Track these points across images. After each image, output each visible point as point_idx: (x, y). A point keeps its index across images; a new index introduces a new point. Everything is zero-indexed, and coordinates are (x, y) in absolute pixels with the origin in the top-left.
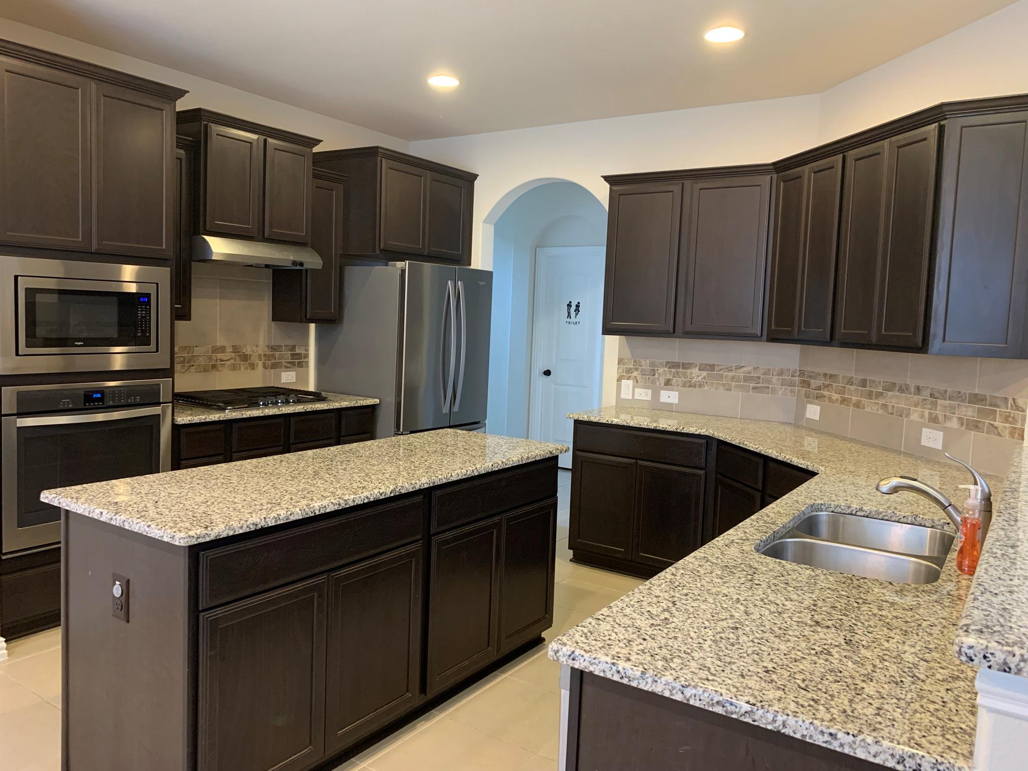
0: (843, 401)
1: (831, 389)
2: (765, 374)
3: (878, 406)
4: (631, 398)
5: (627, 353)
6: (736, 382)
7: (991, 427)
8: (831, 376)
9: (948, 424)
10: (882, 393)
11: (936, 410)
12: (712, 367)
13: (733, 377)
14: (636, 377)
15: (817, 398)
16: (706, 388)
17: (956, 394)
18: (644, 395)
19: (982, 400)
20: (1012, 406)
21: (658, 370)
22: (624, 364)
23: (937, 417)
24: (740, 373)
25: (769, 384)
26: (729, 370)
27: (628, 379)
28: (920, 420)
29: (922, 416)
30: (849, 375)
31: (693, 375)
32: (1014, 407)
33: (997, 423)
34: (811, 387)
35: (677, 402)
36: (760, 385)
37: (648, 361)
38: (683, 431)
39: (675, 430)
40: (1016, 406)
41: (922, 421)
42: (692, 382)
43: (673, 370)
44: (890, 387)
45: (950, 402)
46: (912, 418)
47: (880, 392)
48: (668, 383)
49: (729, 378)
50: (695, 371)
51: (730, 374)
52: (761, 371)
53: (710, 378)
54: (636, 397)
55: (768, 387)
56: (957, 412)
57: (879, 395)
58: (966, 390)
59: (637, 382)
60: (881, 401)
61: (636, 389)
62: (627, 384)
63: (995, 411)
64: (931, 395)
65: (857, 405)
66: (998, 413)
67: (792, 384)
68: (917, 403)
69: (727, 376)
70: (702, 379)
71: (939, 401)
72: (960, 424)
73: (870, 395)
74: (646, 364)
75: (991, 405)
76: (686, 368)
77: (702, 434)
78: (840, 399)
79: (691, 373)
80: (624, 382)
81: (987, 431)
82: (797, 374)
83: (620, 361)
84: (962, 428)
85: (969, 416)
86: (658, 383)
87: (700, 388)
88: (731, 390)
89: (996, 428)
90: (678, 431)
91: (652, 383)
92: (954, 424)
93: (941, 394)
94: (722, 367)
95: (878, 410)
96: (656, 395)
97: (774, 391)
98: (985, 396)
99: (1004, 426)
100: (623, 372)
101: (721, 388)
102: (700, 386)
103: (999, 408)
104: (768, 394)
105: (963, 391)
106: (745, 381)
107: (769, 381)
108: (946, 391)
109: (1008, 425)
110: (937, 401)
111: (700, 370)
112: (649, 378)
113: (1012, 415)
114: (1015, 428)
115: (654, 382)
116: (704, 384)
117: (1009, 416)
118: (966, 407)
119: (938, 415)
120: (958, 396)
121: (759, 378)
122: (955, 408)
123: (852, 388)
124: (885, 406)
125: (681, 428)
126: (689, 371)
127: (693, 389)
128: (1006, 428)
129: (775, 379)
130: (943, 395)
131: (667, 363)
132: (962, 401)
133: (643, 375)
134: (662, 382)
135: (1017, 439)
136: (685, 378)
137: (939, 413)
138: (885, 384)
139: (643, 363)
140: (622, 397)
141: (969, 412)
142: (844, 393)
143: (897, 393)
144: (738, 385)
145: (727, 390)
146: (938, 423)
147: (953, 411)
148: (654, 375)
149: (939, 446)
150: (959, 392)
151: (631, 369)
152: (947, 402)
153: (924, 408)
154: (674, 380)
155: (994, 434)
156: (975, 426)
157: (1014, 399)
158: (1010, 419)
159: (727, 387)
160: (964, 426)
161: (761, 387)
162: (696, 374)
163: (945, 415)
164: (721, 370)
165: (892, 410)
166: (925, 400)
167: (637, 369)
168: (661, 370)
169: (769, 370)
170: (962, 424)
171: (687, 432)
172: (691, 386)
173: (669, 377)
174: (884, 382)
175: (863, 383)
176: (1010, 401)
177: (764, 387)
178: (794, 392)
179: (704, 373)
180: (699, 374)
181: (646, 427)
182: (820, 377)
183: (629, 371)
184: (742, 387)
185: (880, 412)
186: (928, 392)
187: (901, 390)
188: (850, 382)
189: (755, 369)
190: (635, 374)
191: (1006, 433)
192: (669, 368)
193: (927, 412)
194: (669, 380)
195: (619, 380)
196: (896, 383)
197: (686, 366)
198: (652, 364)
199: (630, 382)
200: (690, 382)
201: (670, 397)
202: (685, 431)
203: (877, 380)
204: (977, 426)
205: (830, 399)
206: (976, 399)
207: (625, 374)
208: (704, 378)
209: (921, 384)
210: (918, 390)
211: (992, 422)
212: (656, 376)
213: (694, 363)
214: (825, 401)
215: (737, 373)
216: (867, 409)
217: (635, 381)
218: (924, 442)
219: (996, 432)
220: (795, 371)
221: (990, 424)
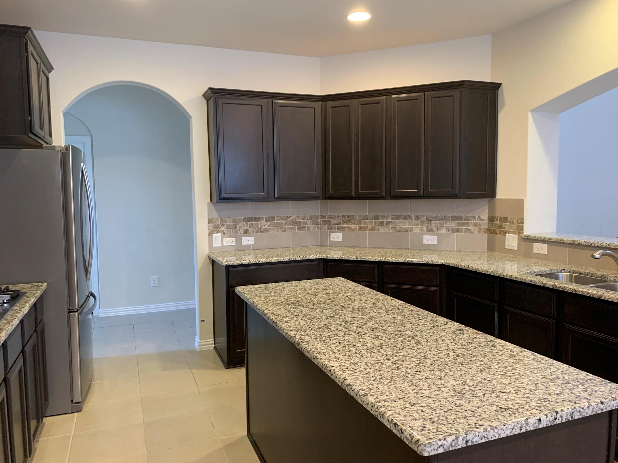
0: (360, 228)
1: (350, 223)
2: (303, 219)
3: (389, 229)
4: (221, 246)
5: (215, 215)
6: (288, 226)
7: (466, 230)
8: (349, 216)
9: (440, 232)
10: (391, 222)
11: (431, 225)
12: (273, 219)
13: (286, 223)
14: (223, 231)
15: (338, 229)
16: (271, 232)
17: (443, 217)
18: (230, 242)
19: (460, 218)
20: (478, 219)
21: (238, 224)
22: (213, 223)
23: (432, 229)
24: (290, 220)
25: (306, 225)
26: (283, 219)
27: (217, 233)
28: (420, 232)
29: (422, 230)
30: (364, 214)
31: (262, 225)
32: (479, 220)
33: (470, 228)
34: (332, 224)
35: (253, 244)
36: (301, 226)
37: (231, 219)
38: (306, 259)
39: (301, 259)
40: (480, 219)
41: (422, 232)
42: (262, 229)
43: (249, 223)
44: (398, 218)
45: (440, 221)
46: (415, 231)
47: (389, 221)
48: (246, 232)
49: (284, 224)
50: (263, 222)
51: (284, 221)
52: (301, 218)
53: (272, 226)
54: (225, 244)
55: (305, 227)
56: (445, 226)
57: (388, 223)
58: (449, 214)
59: (224, 234)
60: (391, 226)
61: (224, 239)
62: (217, 237)
63: (469, 222)
64: (427, 219)
65: (373, 229)
66: (470, 223)
67: (317, 223)
68: (417, 224)
69: (282, 223)
70: (268, 227)
71: (432, 222)
72: (447, 231)
73: (382, 223)
74: (229, 221)
75: (466, 220)
76: (257, 221)
77: (317, 258)
78: (358, 228)
79: (261, 224)
80: (215, 235)
81: (464, 232)
82: (320, 218)
83: (210, 221)
84: (449, 233)
85: (453, 226)
86: (239, 233)
87: (267, 232)
88: (285, 231)
89: (470, 230)
90: (303, 259)
91: (235, 233)
92: (444, 231)
93: (434, 218)
94: (279, 218)
95: (389, 230)
96: (239, 241)
97: (308, 228)
98: (462, 216)
99: (474, 229)
100: (213, 229)
101: (280, 231)
102: (267, 231)
103: (470, 220)
104: (306, 230)
105: (447, 216)
106: (293, 224)
107: (306, 223)
108: (436, 217)
109: (476, 228)
110: (431, 222)
111: (266, 221)
112: (233, 230)
113: (479, 223)
114: (481, 229)
115: (236, 232)
116: (269, 230)
117: (477, 224)
118: (451, 222)
119: (433, 228)
120: (445, 218)
121: (300, 222)
122: (443, 224)
123: (367, 221)
124: (394, 228)
125: (305, 257)
126: (259, 222)
127: (262, 233)
128: (475, 229)
129: (309, 222)
130: (435, 218)
131: (245, 219)
132: (448, 220)
133: (228, 229)
134: (242, 231)
135: (482, 233)
136: (257, 227)
137: (433, 227)
138: (393, 217)
139: (228, 220)
140: (214, 245)
141: (453, 224)
142: (361, 224)
143: (403, 221)
144: (289, 227)
145: (283, 231)
146: (434, 232)
147: (443, 225)
148: (236, 228)
149: (435, 242)
150: (446, 216)
151: (219, 225)
152: (438, 222)
153: (423, 226)
154: (250, 229)
155: (469, 233)
156: (458, 231)
157: (478, 216)
158: (478, 225)
159: (283, 229)
160: (450, 231)
161: (302, 227)
162: (264, 224)
163: (437, 228)
164: (279, 219)
165: (399, 229)
166: (423, 222)
167: (223, 225)
168: (241, 224)
169: (305, 217)
170: (449, 231)
171: (309, 258)
172: (261, 232)
173: (246, 228)
174: (391, 216)
175: (376, 218)
176: (477, 217)
177: (303, 227)
178: (319, 228)
179: (269, 223)
180: (266, 224)
181: (283, 261)
182: (339, 217)
183: (217, 227)
184: (292, 228)
185: (391, 231)
186: (425, 218)
187: (405, 218)
188: (365, 218)
189: (298, 217)
190: (222, 228)
191: (476, 231)
192: (246, 222)
193: (425, 228)
194: (247, 230)
195: (210, 234)
196: (401, 216)
197: (257, 219)
198: (234, 221)
199: (219, 235)
200: (260, 229)
201: (248, 241)
202: (307, 258)
203: (386, 215)
204: (458, 230)
205: (350, 229)
206: (454, 218)
207: (214, 230)
208: (269, 226)
209: (419, 214)
210: (418, 218)
211: (467, 228)
212: (238, 228)
213: (262, 217)
214: (346, 230)
215: (288, 220)
216: (381, 231)
217: (223, 233)
218: (425, 242)
219: (470, 232)
220: (318, 216)
221: (466, 229)
